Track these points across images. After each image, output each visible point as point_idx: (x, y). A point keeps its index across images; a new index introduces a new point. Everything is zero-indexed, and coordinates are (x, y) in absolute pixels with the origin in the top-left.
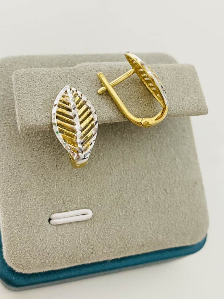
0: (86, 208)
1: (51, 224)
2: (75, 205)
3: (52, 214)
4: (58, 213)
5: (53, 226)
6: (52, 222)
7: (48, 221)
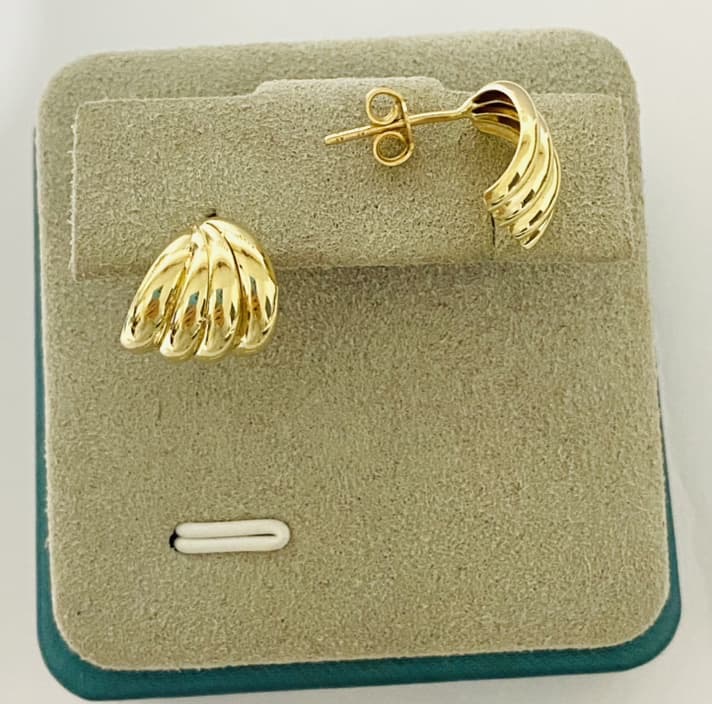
0: (273, 518)
1: (176, 550)
2: (241, 506)
3: (179, 523)
4: (196, 521)
5: (179, 556)
6: (179, 544)
7: (168, 540)
